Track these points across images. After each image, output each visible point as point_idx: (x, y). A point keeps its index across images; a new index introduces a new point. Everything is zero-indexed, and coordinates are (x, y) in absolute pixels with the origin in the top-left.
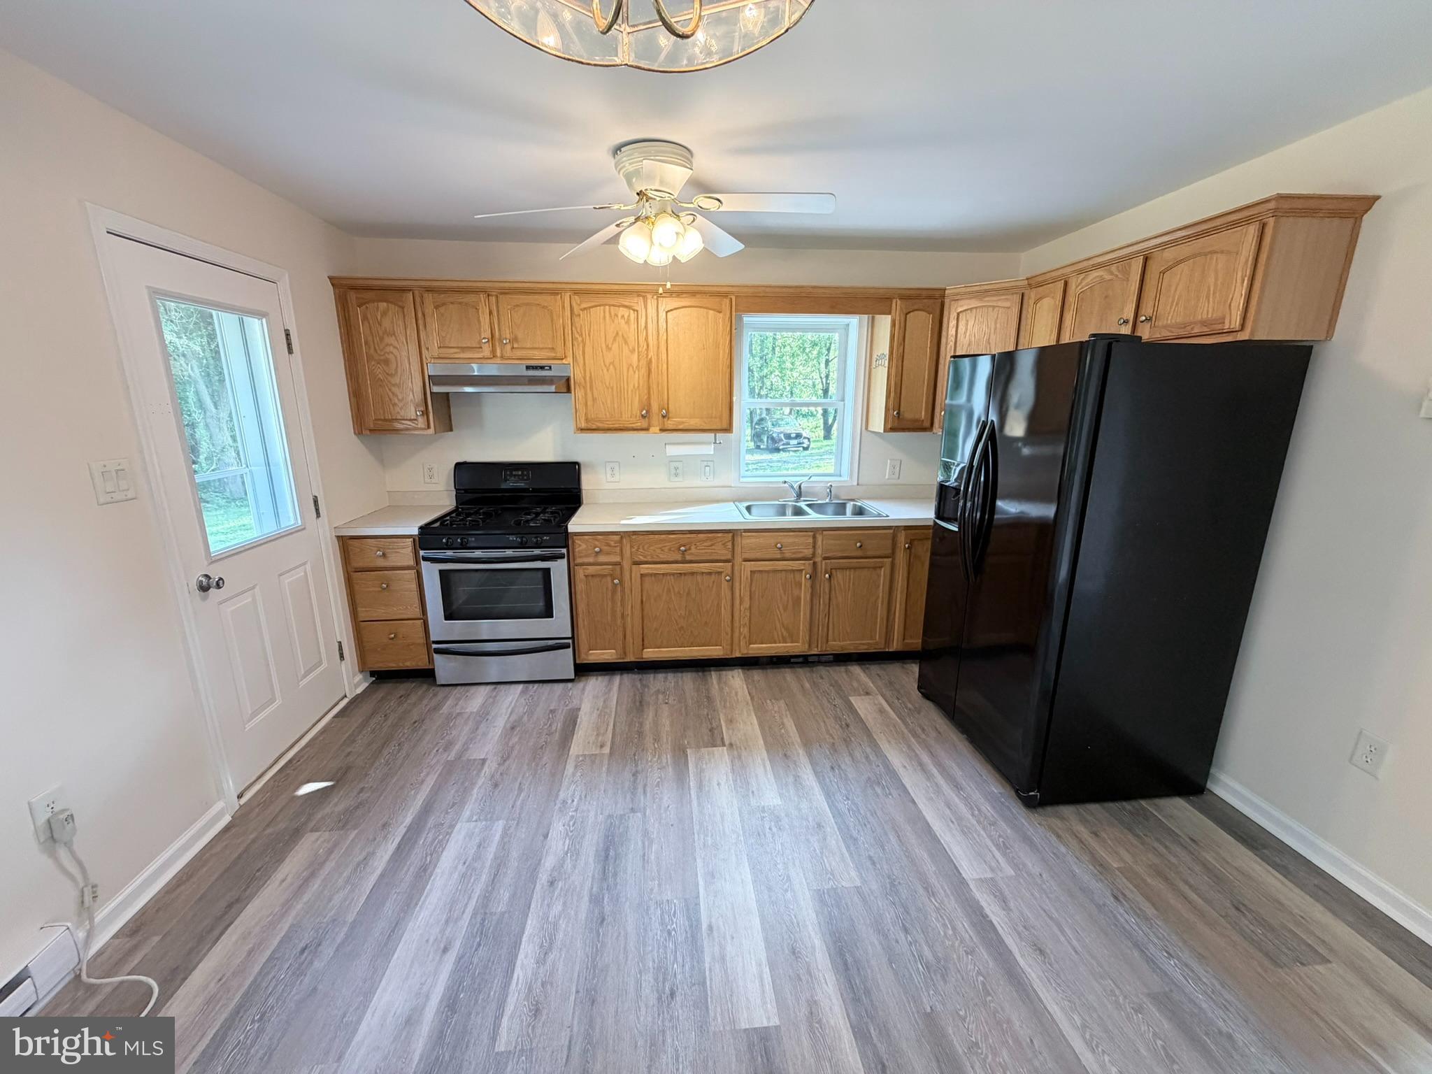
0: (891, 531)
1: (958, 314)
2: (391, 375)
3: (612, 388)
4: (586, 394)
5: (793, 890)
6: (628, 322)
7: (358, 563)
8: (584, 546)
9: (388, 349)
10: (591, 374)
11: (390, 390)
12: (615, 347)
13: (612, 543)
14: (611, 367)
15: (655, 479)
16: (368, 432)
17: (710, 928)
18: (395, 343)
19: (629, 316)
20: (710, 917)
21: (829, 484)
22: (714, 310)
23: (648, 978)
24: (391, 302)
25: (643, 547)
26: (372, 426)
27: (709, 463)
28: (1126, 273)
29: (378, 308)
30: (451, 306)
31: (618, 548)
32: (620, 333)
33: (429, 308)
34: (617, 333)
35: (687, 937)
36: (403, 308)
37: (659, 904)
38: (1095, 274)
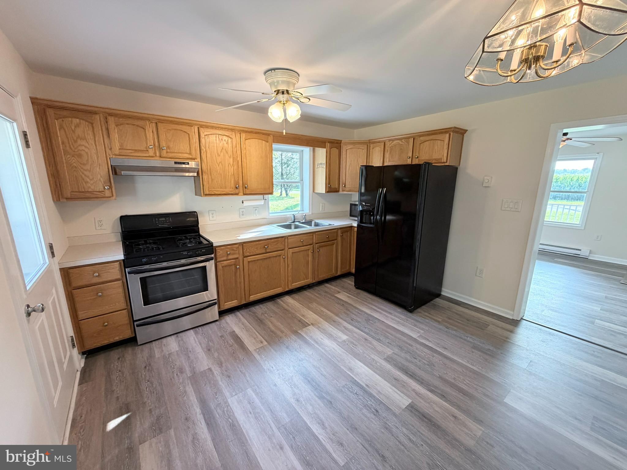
0: (336, 230)
1: (347, 150)
2: (84, 164)
3: (221, 174)
4: (208, 178)
5: (378, 362)
6: (227, 143)
7: (75, 284)
8: (221, 252)
9: (80, 148)
10: (210, 167)
11: (83, 173)
12: (222, 154)
13: (235, 249)
14: (220, 164)
15: (233, 218)
16: (65, 200)
17: (367, 385)
18: (87, 145)
19: (228, 140)
20: (363, 382)
21: (304, 214)
22: (264, 141)
23: (365, 411)
24: (83, 119)
25: (249, 249)
26: (69, 196)
27: (257, 209)
28: (408, 143)
29: (72, 121)
30: (127, 126)
31: (238, 251)
32: (224, 149)
33: (112, 126)
34: (223, 148)
35: (363, 392)
36: (92, 124)
37: (344, 387)
38: (395, 142)
